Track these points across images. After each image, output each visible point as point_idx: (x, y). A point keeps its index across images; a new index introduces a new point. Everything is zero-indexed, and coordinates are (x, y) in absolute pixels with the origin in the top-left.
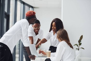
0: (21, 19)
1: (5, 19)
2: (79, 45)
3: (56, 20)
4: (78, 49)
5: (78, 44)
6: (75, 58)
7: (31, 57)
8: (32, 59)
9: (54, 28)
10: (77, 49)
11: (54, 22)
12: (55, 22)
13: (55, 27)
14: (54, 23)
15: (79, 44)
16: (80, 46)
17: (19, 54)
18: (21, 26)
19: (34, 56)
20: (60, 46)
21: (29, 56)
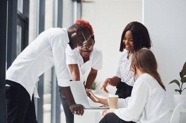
1: (18, 26)
2: (181, 83)
3: (133, 26)
4: (180, 91)
5: (179, 79)
6: (171, 111)
7: (74, 109)
8: (77, 113)
9: (129, 44)
11: (129, 29)
12: (132, 31)
13: (132, 41)
15: (182, 81)
16: (184, 83)
19: (82, 106)
21: (71, 108)
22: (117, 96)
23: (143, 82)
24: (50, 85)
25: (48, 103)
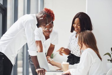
0: (24, 14)
3: (80, 15)
10: (108, 60)
11: (78, 17)
14: (77, 19)
17: (23, 67)
18: (24, 26)
20: (87, 54)
22: (68, 63)
23: (88, 54)
24: (22, 55)
25: (21, 67)
